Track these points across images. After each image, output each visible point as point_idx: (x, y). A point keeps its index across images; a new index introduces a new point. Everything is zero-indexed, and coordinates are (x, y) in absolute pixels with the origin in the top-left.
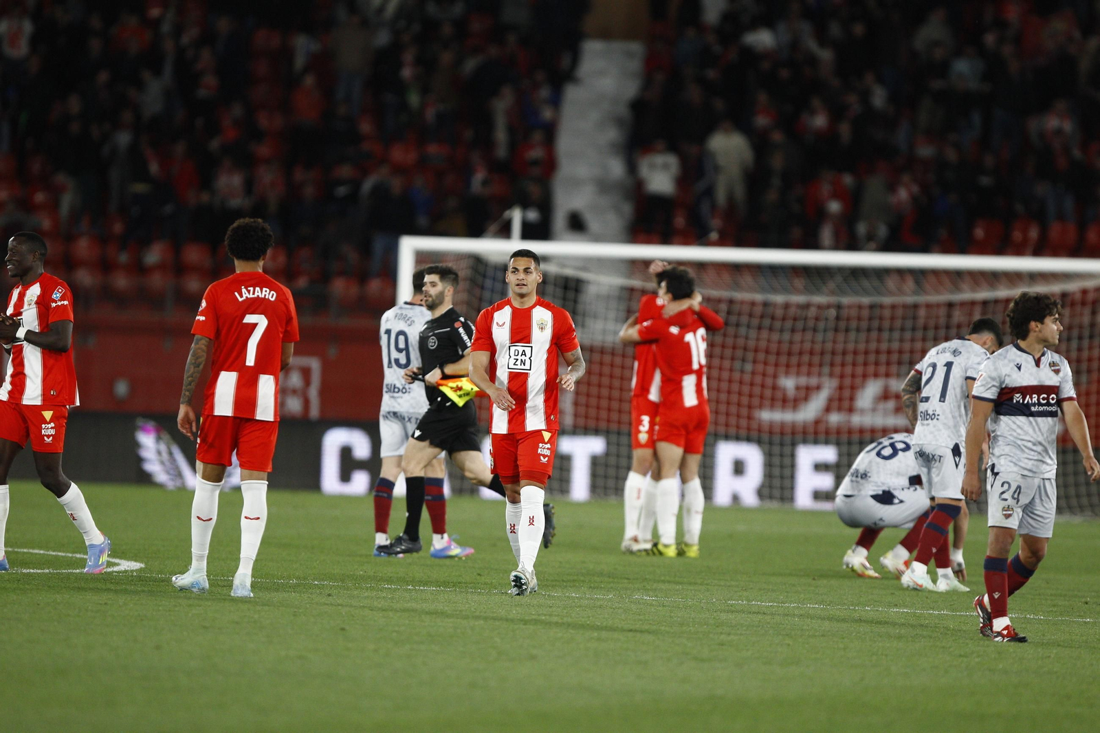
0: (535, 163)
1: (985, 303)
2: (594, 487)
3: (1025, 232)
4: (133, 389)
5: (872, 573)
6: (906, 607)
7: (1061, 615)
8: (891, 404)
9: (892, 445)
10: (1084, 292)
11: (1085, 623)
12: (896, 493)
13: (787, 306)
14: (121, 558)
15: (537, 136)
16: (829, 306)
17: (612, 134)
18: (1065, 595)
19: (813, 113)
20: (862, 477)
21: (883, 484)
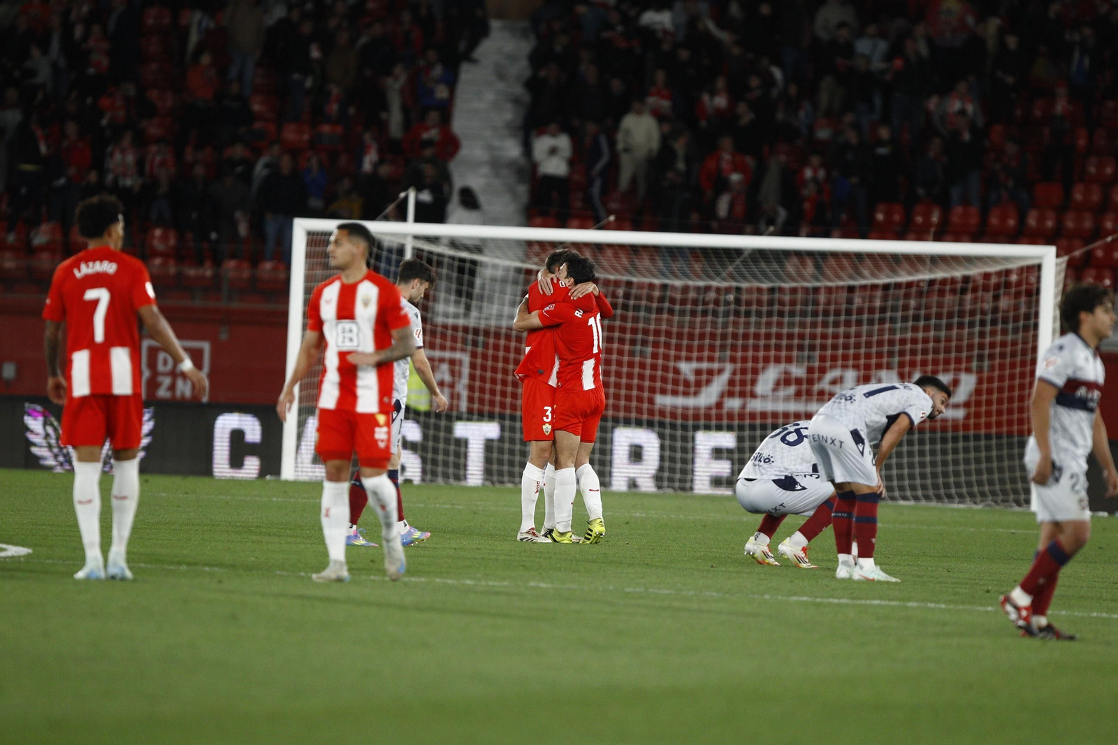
0: (429, 143)
1: (886, 287)
2: (488, 472)
3: (927, 216)
4: (19, 371)
5: (772, 561)
6: (805, 594)
7: (963, 603)
8: (792, 390)
9: (798, 432)
10: (987, 276)
11: (987, 612)
12: (798, 479)
13: (685, 289)
14: (8, 543)
15: (433, 116)
16: (728, 290)
17: (508, 114)
18: (966, 584)
19: (713, 93)
20: (765, 462)
21: (786, 469)
